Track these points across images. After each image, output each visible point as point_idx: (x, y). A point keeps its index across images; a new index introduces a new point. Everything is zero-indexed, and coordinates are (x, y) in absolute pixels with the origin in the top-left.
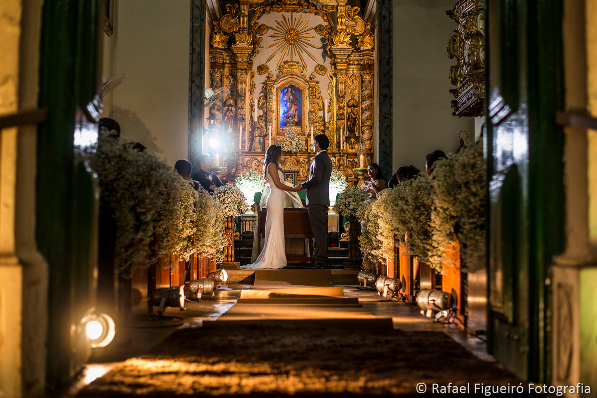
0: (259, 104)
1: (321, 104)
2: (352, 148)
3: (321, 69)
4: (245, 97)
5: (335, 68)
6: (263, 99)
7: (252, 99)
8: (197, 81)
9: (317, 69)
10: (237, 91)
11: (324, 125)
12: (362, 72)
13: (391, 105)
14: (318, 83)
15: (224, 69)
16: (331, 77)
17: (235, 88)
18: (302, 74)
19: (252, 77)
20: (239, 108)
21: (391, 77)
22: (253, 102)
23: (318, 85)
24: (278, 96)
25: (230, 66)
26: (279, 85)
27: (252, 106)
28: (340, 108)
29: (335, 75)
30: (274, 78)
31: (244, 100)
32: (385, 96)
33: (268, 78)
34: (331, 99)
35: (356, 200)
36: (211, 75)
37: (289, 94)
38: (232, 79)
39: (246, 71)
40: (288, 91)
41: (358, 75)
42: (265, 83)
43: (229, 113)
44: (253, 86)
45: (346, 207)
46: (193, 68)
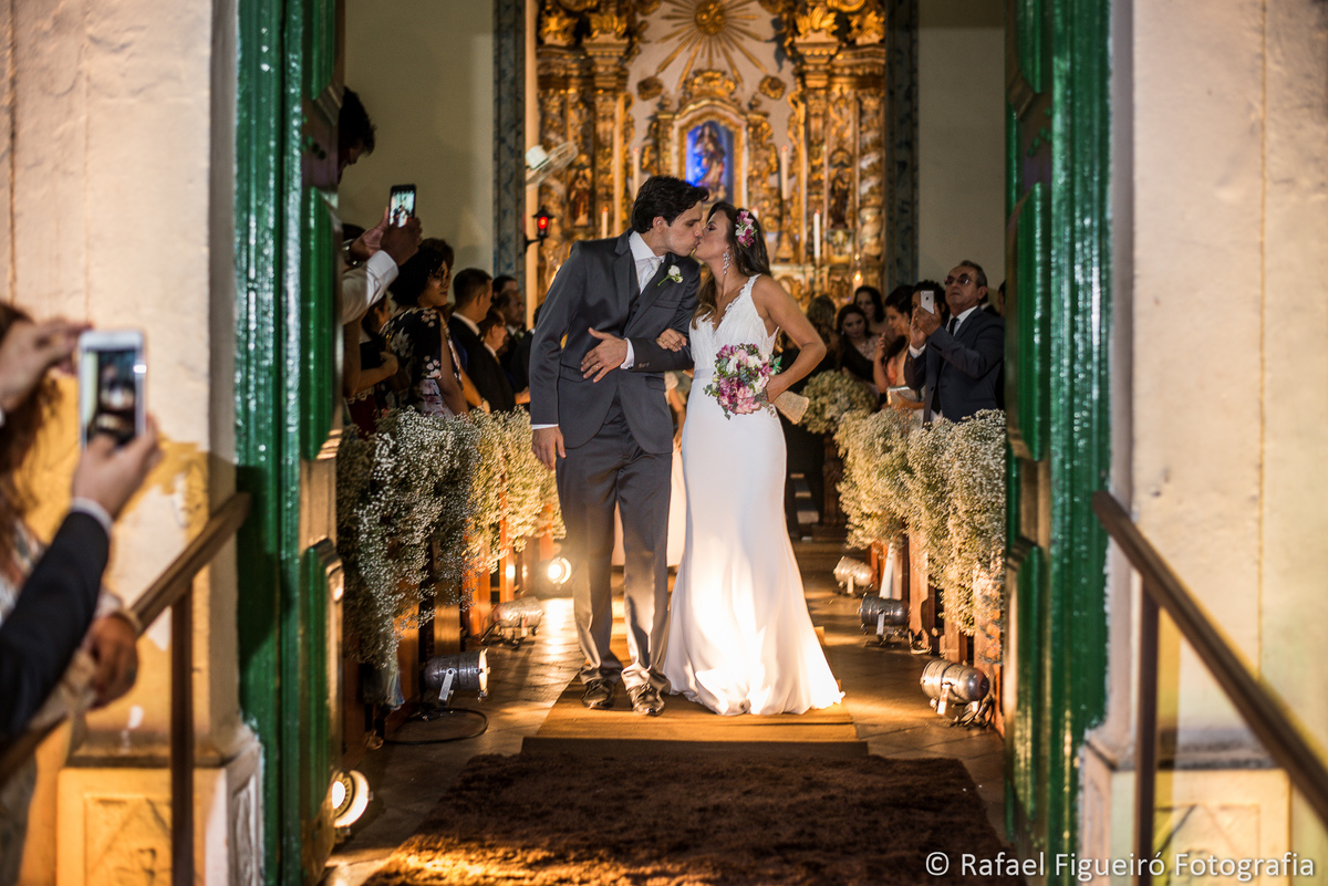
0: (641, 163)
1: (773, 161)
2: (840, 253)
3: (775, 84)
4: (612, 146)
5: (803, 83)
6: (651, 151)
7: (628, 152)
8: (511, 139)
9: (766, 85)
10: (596, 136)
11: (781, 204)
12: (860, 93)
13: (915, 185)
14: (766, 115)
15: (567, 88)
16: (795, 103)
17: (591, 130)
18: (733, 97)
19: (628, 104)
20: (601, 172)
21: (915, 125)
22: (631, 158)
23: (769, 119)
24: (681, 145)
25: (579, 81)
26: (684, 121)
27: (627, 167)
28: (814, 169)
29: (803, 98)
30: (675, 106)
31: (610, 155)
32: (903, 165)
33: (662, 107)
34: (794, 150)
35: (836, 401)
36: (542, 103)
37: (706, 140)
38: (585, 111)
39: (614, 92)
40: (702, 135)
41: (851, 97)
42: (654, 118)
43: (580, 183)
44: (629, 125)
45: (817, 414)
46: (502, 112)
